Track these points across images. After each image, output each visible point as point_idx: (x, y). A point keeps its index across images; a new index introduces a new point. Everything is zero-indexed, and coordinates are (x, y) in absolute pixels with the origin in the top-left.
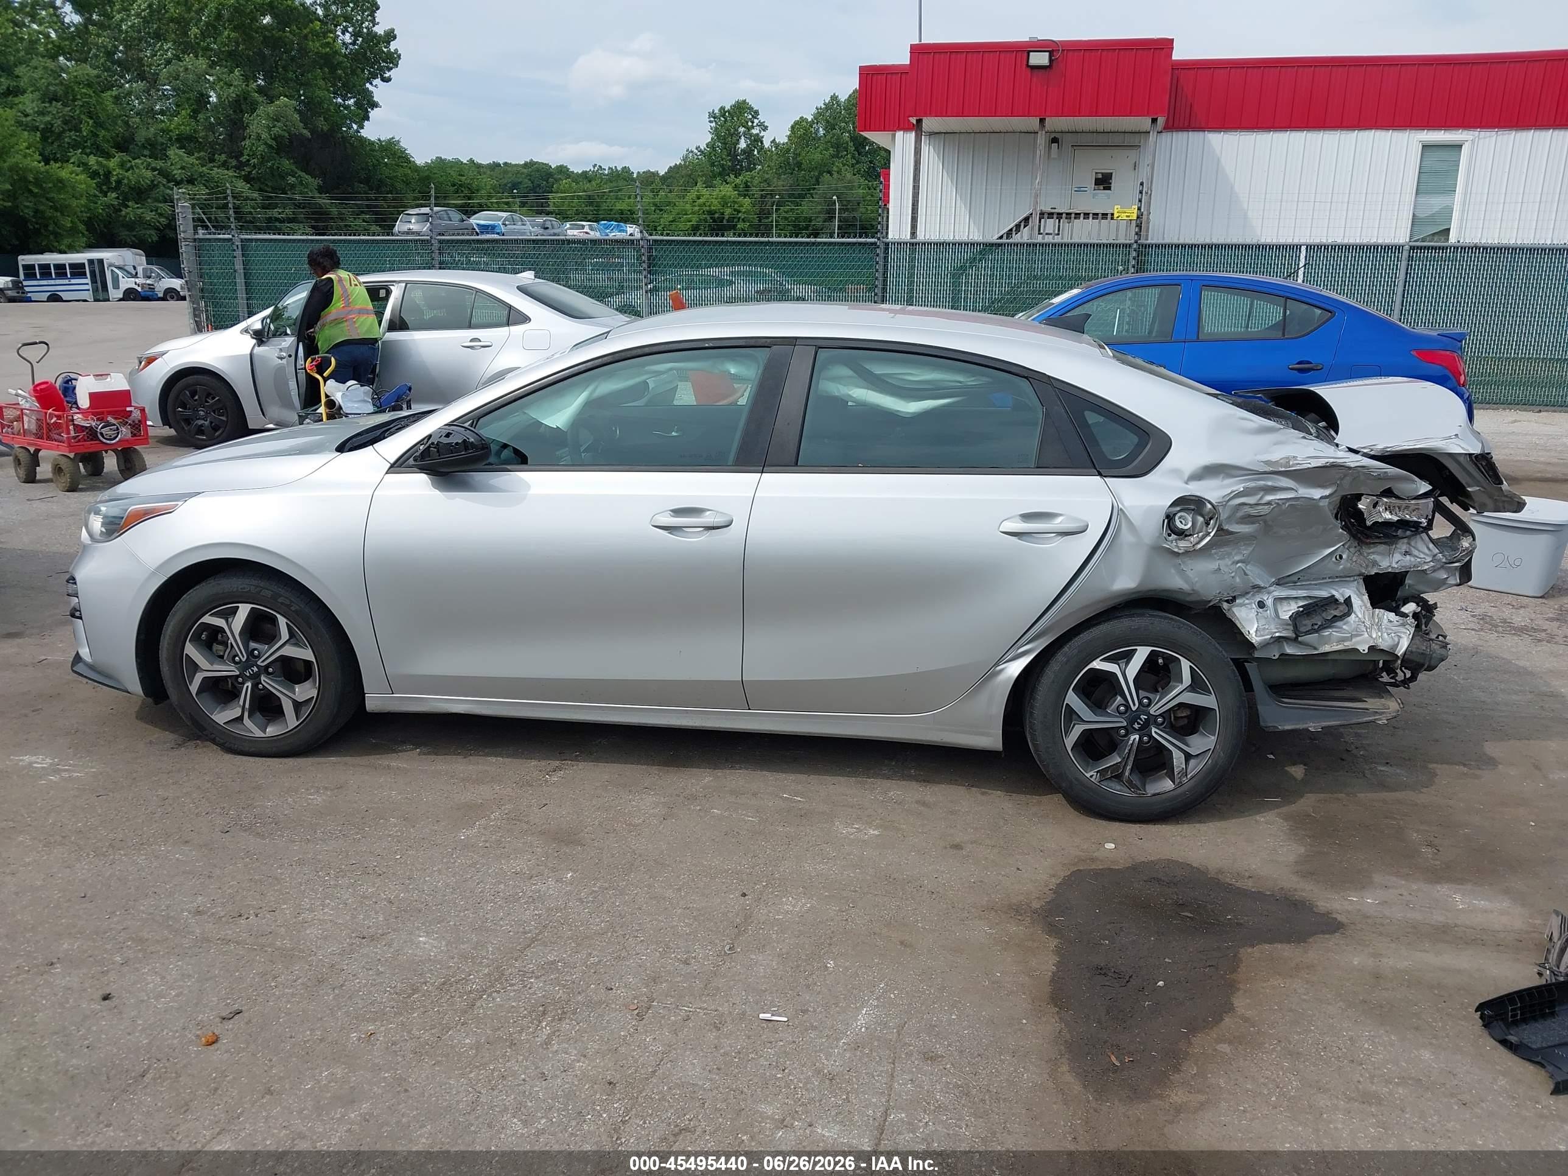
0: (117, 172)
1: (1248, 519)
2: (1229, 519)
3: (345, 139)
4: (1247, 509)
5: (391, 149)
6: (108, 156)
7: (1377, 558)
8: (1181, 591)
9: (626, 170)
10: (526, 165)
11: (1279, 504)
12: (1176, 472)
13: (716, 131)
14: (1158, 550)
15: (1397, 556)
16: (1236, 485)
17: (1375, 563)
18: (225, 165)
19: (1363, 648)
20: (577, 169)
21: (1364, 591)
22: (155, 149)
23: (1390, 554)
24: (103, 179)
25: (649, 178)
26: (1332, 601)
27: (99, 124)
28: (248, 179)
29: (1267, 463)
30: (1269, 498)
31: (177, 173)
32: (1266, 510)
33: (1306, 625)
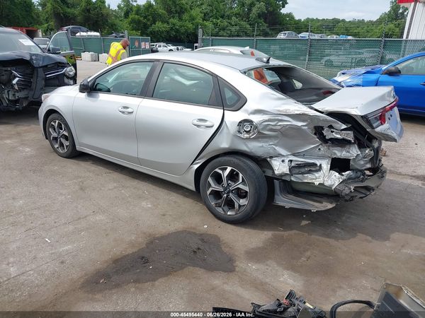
0: (219, 23)
1: (271, 130)
2: (262, 129)
3: (276, 13)
4: (271, 127)
5: (290, 16)
6: (218, 19)
7: (336, 152)
8: (245, 151)
9: (363, 20)
10: (333, 19)
11: (284, 126)
12: (246, 111)
13: (392, 7)
14: (235, 136)
15: (344, 153)
16: (266, 117)
17: (335, 154)
18: (245, 21)
19: (317, 183)
20: (347, 20)
21: (330, 163)
22: (229, 17)
23: (342, 151)
24: (216, 25)
25: (371, 23)
26: (314, 165)
27: (217, 11)
28: (250, 25)
29: (279, 111)
30: (280, 123)
31: (233, 23)
32: (279, 127)
33: (297, 170)
